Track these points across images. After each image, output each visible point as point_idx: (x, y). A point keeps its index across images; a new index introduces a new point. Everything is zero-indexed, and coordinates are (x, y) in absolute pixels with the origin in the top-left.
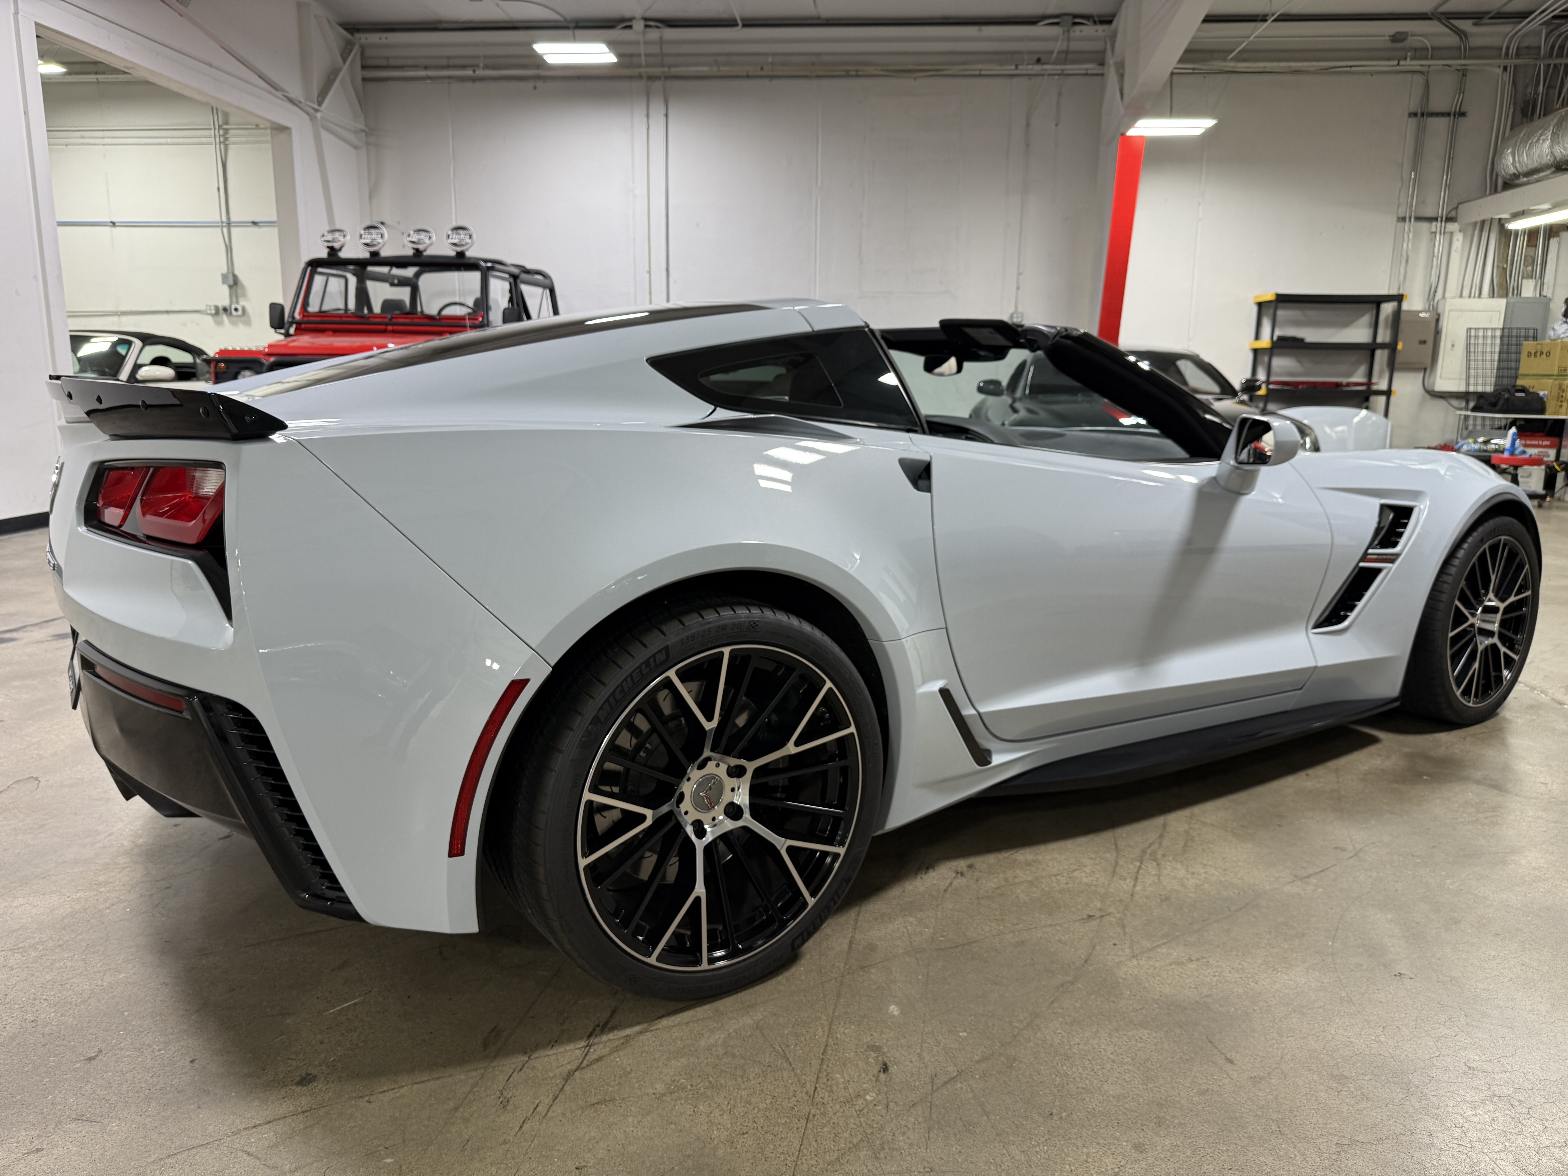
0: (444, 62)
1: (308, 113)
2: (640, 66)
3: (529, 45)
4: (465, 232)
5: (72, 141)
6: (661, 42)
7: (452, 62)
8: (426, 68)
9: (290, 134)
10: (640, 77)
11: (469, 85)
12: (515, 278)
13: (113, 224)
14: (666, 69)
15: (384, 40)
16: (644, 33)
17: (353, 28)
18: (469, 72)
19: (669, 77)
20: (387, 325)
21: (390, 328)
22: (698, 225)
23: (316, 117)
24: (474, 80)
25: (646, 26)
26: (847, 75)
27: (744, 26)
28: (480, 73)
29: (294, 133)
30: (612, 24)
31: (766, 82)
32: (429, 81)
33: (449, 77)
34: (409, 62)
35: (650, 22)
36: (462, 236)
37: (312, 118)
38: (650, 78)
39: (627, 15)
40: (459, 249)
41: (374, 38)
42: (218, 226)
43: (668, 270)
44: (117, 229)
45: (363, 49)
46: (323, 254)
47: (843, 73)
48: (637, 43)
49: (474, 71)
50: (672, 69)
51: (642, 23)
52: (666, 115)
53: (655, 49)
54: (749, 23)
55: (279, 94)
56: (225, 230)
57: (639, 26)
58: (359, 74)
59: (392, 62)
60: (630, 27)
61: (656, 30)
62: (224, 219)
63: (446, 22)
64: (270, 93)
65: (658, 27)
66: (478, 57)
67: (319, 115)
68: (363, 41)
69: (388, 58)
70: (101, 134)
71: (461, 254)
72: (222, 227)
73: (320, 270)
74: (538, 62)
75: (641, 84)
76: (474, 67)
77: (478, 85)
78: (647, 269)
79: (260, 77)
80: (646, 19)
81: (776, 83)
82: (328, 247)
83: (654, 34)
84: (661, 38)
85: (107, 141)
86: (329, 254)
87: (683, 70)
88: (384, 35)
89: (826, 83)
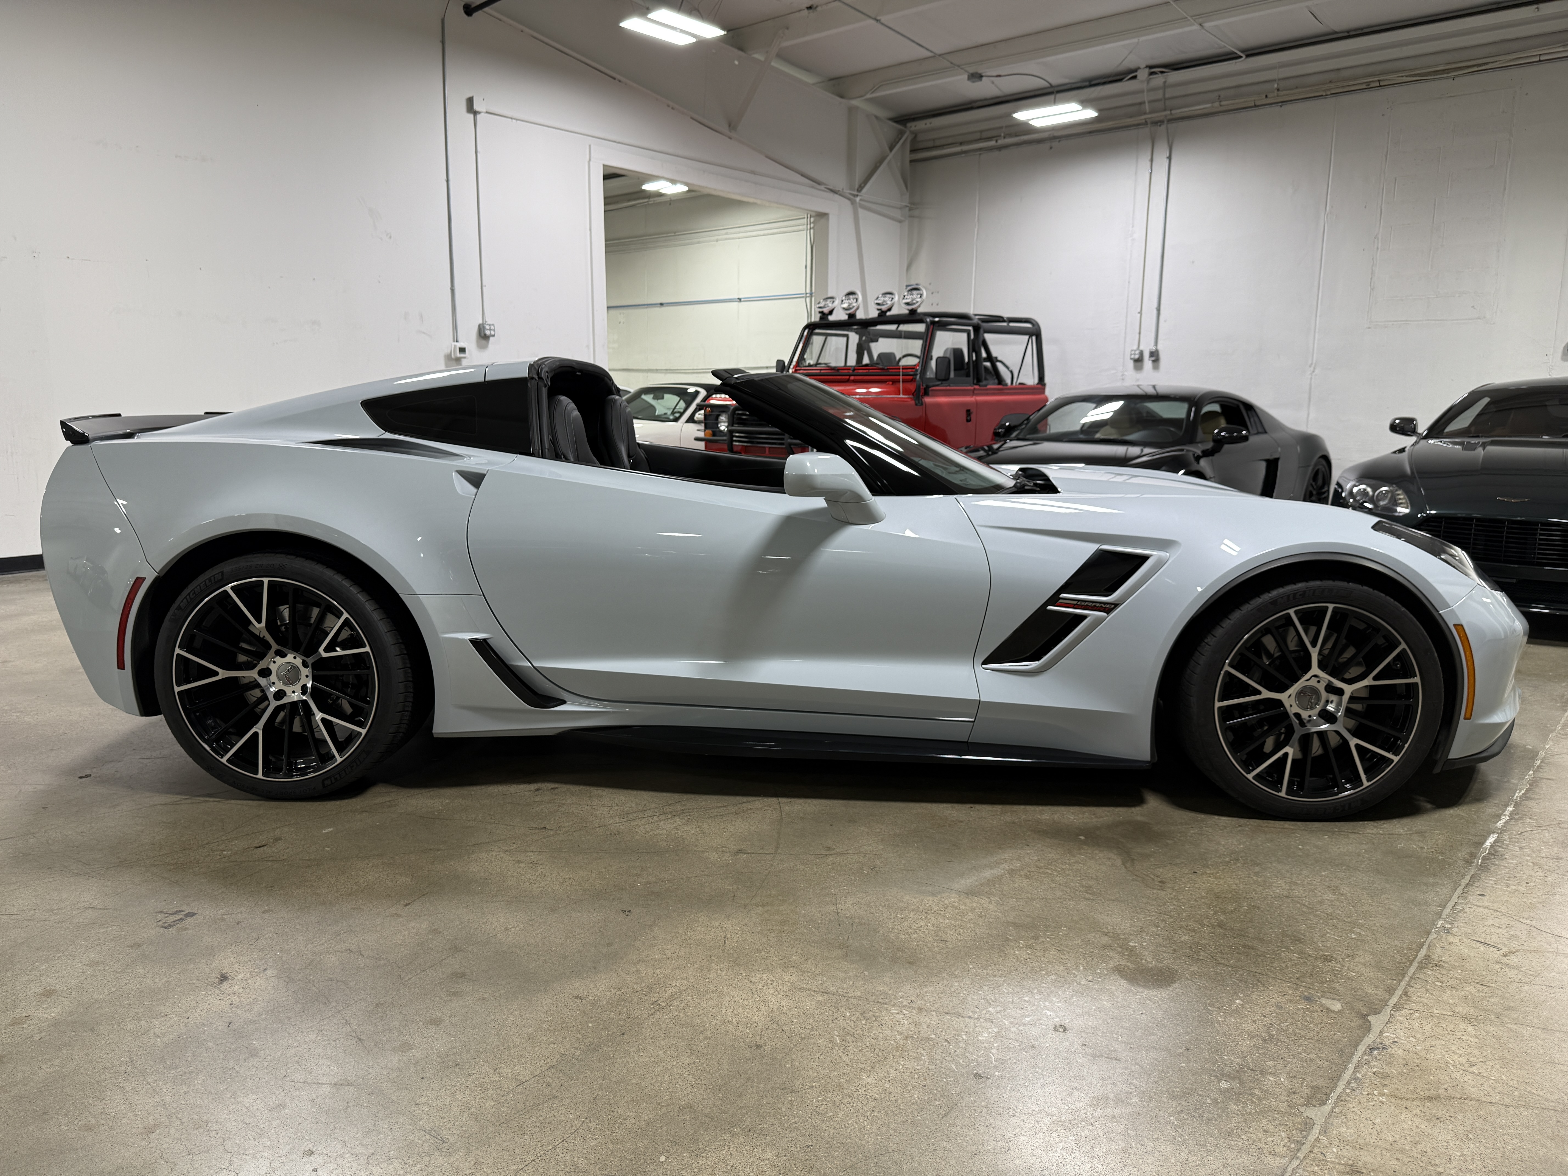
0: (978, 136)
1: (849, 199)
2: (1145, 113)
3: (1009, 115)
4: (918, 292)
5: (720, 237)
6: (1165, 86)
7: (985, 135)
8: (961, 144)
9: (828, 219)
10: (1146, 123)
11: (996, 153)
12: (977, 329)
13: (740, 300)
14: (1168, 112)
15: (928, 126)
16: (1148, 81)
17: (903, 119)
18: (992, 143)
19: (1170, 121)
20: (850, 376)
21: (852, 378)
22: (1193, 262)
23: (855, 201)
24: (1000, 148)
25: (1152, 73)
26: (1369, 88)
27: (1248, 56)
28: (1001, 142)
29: (831, 217)
30: (1118, 78)
31: (1276, 109)
32: (963, 155)
33: (980, 149)
34: (950, 141)
35: (1154, 69)
36: (914, 296)
37: (853, 203)
38: (1157, 123)
39: (1132, 66)
40: (910, 307)
41: (921, 125)
42: (803, 297)
43: (1159, 310)
44: (742, 303)
45: (915, 135)
46: (815, 318)
47: (1364, 86)
48: (1142, 92)
49: (997, 141)
50: (1173, 112)
51: (1147, 71)
52: (1170, 158)
53: (1159, 95)
54: (1252, 53)
55: (822, 187)
56: (808, 300)
57: (1143, 75)
58: (908, 157)
59: (938, 143)
60: (1135, 77)
61: (1160, 75)
62: (808, 291)
63: (981, 100)
64: (812, 187)
65: (1162, 72)
66: (1001, 128)
67: (858, 199)
68: (913, 129)
69: (934, 140)
70: (738, 230)
71: (913, 312)
72: (806, 297)
73: (817, 331)
74: (1025, 128)
75: (1146, 131)
76: (996, 137)
77: (1004, 152)
78: (1139, 310)
79: (802, 175)
80: (1151, 67)
81: (1287, 108)
82: (820, 312)
83: (1158, 80)
84: (1165, 82)
85: (741, 235)
86: (821, 318)
87: (1186, 111)
88: (928, 121)
89: (1345, 99)
